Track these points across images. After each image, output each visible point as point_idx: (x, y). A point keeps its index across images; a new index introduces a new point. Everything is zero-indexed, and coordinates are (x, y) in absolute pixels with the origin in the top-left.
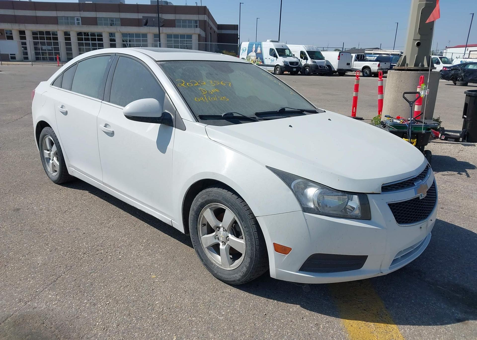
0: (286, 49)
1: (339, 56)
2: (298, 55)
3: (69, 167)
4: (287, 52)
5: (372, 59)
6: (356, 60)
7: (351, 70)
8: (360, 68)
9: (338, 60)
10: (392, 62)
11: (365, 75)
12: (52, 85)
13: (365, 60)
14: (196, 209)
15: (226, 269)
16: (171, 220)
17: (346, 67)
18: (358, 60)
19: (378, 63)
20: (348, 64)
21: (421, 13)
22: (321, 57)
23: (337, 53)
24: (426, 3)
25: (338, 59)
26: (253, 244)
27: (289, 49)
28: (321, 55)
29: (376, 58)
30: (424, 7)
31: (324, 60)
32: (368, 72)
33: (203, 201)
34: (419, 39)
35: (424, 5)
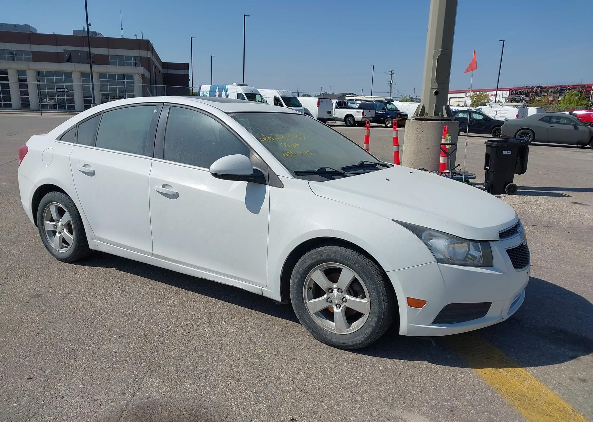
0: (257, 94)
1: (319, 103)
2: (271, 101)
3: (92, 239)
4: (258, 97)
5: (355, 107)
6: (337, 108)
7: (333, 119)
8: (343, 117)
9: (318, 108)
10: (376, 110)
11: (349, 124)
12: (60, 140)
13: (346, 107)
14: (302, 271)
15: (342, 334)
16: (261, 288)
17: (327, 116)
18: (339, 107)
19: (362, 111)
20: (329, 112)
21: (438, 61)
22: (297, 104)
23: (316, 100)
24: (441, 50)
25: (318, 106)
26: (381, 302)
27: (260, 95)
28: (298, 102)
29: (358, 105)
30: (439, 55)
31: (302, 108)
32: (352, 121)
33: (313, 262)
34: (437, 87)
35: (440, 52)
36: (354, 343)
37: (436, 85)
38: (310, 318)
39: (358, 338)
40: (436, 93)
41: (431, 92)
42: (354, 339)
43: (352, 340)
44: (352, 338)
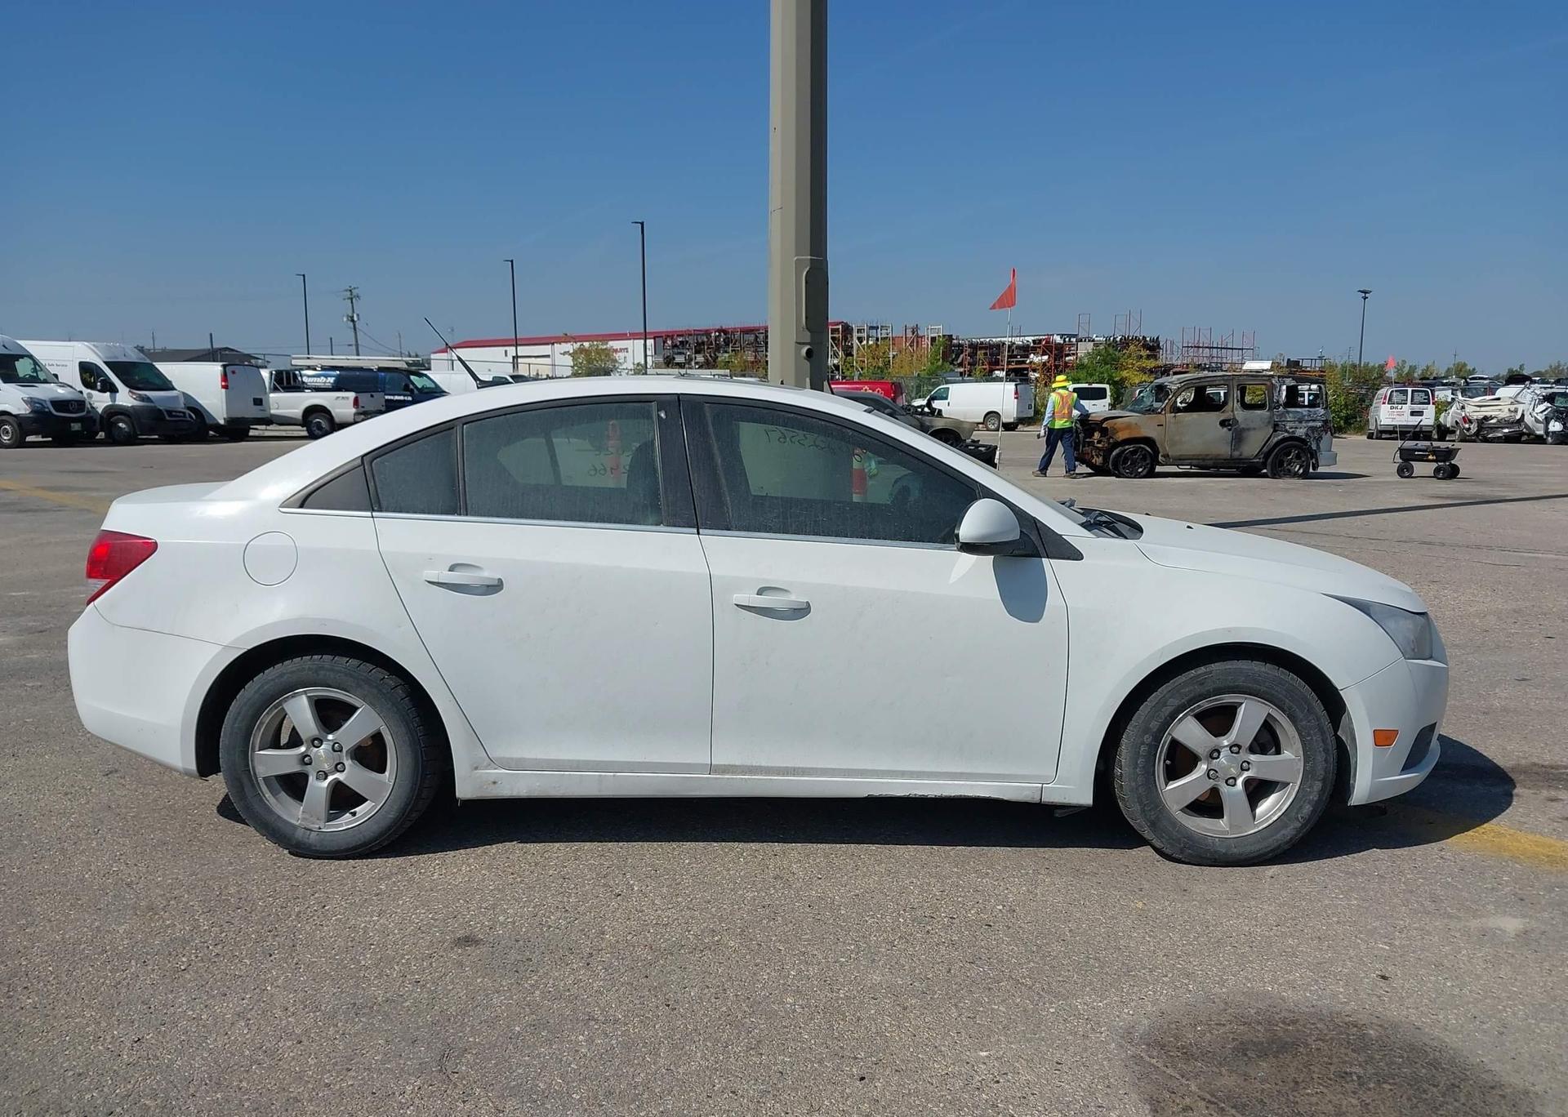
0: (22, 357)
1: (225, 377)
2: (73, 377)
3: (476, 768)
4: (23, 368)
5: (322, 385)
6: (275, 390)
7: (268, 421)
8: (297, 412)
9: (224, 390)
10: (387, 392)
11: (317, 432)
13: (299, 388)
14: (1157, 727)
15: (1246, 834)
16: (1040, 785)
17: (253, 412)
18: (283, 388)
19: (352, 395)
20: (258, 402)
21: (806, 283)
22: (157, 381)
23: (216, 368)
24: (811, 259)
25: (223, 387)
27: (31, 357)
28: (160, 375)
29: (332, 380)
30: (808, 269)
31: (175, 392)
32: (324, 424)
34: (809, 341)
35: (809, 263)
36: (1276, 844)
37: (807, 337)
38: (1174, 823)
39: (1283, 832)
40: (809, 353)
41: (798, 352)
42: (1275, 838)
43: (1271, 840)
44: (1273, 836)
